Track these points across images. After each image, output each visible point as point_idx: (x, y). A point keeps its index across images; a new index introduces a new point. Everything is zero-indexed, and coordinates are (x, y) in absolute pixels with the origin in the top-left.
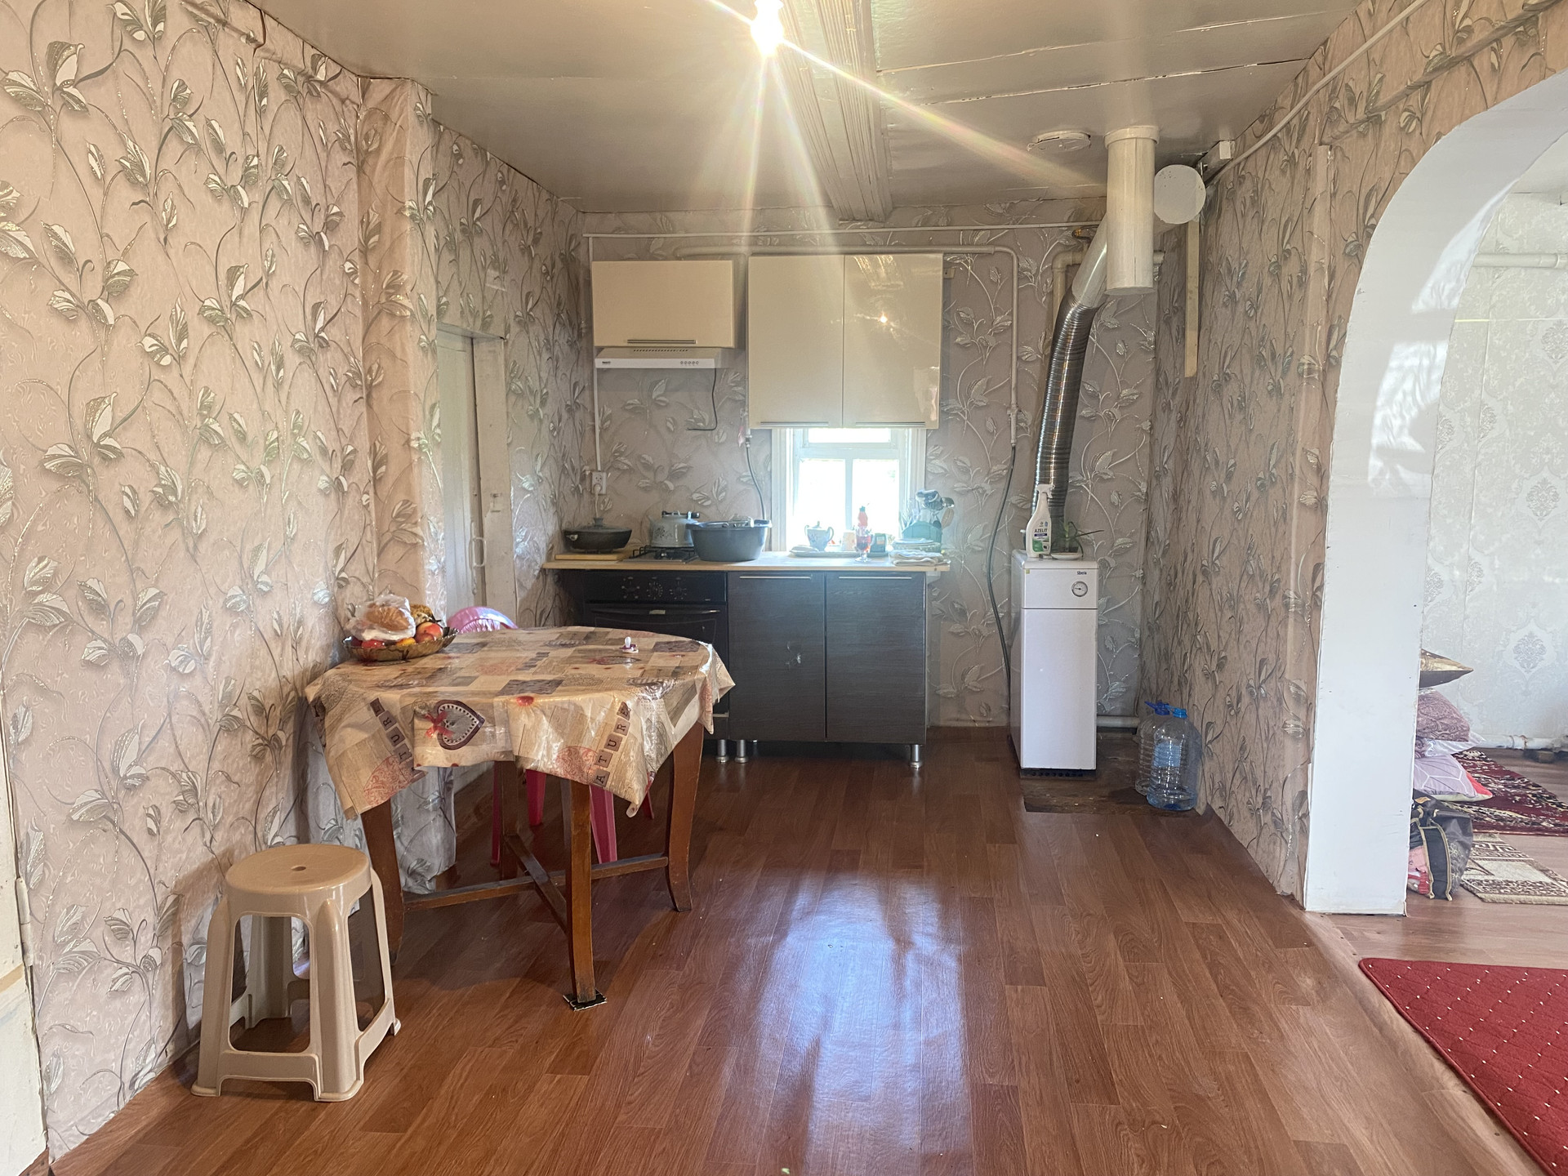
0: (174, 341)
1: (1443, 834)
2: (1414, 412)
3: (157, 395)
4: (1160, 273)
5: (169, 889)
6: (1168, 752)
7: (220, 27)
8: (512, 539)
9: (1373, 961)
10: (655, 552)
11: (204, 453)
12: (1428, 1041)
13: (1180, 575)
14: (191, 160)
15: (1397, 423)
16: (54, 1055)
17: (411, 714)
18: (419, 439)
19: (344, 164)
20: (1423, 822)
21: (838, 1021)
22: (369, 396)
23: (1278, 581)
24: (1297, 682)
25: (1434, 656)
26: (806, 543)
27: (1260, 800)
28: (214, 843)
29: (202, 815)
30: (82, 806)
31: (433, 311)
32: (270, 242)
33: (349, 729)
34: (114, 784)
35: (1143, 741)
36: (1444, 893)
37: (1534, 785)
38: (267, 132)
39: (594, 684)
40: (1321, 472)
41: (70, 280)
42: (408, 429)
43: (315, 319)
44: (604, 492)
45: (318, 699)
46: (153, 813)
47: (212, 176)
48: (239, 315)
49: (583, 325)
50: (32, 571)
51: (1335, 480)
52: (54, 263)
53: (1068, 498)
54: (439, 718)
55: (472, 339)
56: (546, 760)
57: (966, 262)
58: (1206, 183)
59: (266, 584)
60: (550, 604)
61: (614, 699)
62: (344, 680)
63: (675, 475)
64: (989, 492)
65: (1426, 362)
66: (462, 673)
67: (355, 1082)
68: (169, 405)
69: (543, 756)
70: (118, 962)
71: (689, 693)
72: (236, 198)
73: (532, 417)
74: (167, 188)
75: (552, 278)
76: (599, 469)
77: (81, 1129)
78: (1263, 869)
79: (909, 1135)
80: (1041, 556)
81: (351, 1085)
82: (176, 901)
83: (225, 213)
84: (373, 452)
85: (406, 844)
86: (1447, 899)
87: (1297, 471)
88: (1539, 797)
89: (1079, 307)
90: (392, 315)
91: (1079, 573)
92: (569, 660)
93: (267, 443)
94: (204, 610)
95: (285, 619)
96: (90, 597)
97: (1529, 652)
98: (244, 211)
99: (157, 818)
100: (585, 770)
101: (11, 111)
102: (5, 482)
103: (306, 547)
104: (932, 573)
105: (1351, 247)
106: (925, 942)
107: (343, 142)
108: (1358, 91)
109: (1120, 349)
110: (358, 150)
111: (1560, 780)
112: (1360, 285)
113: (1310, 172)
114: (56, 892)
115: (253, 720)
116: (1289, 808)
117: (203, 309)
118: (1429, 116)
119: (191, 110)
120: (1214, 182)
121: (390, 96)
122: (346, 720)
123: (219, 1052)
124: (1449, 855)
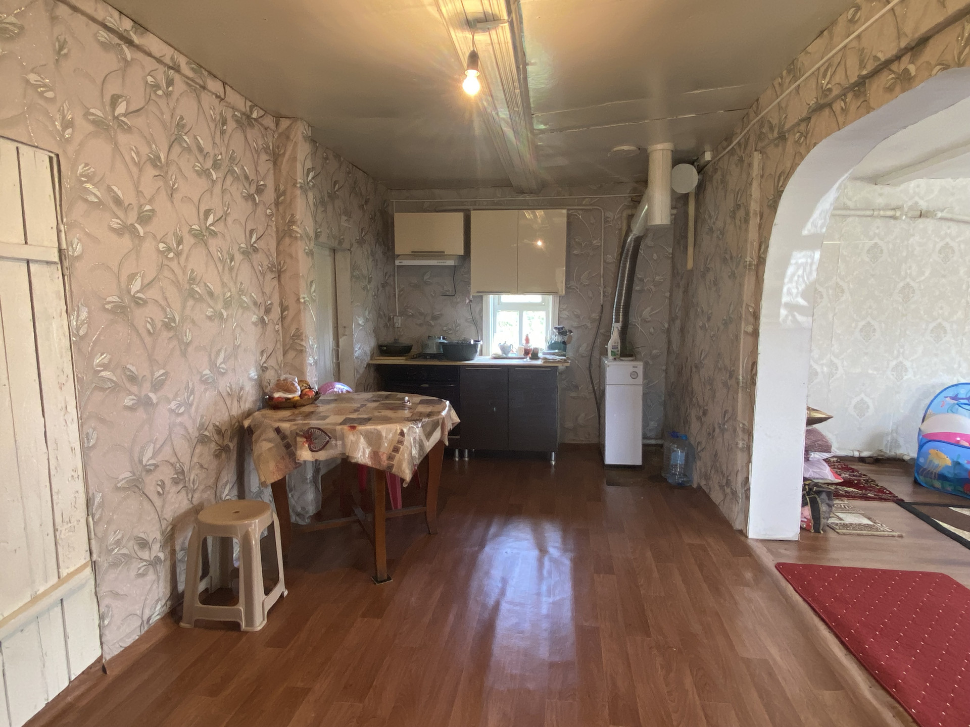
0: (175, 246)
1: (818, 499)
2: (803, 286)
3: (167, 273)
4: (675, 218)
5: (169, 523)
6: (679, 456)
7: (202, 90)
8: (353, 348)
9: (783, 564)
10: (423, 356)
11: (191, 303)
13: (684, 368)
14: (186, 156)
15: (794, 291)
16: (106, 606)
17: (295, 434)
18: (304, 298)
19: (267, 160)
20: (808, 494)
21: (510, 592)
22: (279, 276)
23: (734, 371)
24: (744, 422)
25: (814, 410)
26: (499, 352)
27: (725, 481)
28: (194, 499)
29: (187, 485)
30: (123, 479)
31: (312, 234)
32: (227, 197)
33: (264, 442)
34: (140, 468)
35: (665, 451)
36: (819, 530)
37: (864, 475)
38: (226, 142)
39: (387, 420)
40: (756, 316)
41: (120, 213)
42: (299, 292)
43: (251, 237)
44: (399, 326)
45: (249, 427)
46: (160, 484)
47: (197, 164)
48: (210, 234)
50: (99, 359)
51: (763, 320)
52: (112, 205)
53: (628, 330)
54: (309, 436)
55: (334, 250)
56: (362, 457)
57: (579, 214)
58: (699, 173)
59: (223, 369)
60: (372, 381)
61: (397, 427)
62: (263, 417)
63: (435, 318)
64: (590, 327)
65: (809, 261)
66: (322, 414)
67: (262, 622)
68: (171, 276)
69: (361, 455)
70: (141, 559)
71: (435, 425)
72: (209, 175)
73: (363, 289)
74: (173, 169)
75: (374, 221)
76: (398, 315)
77: (121, 644)
78: (727, 517)
79: (543, 652)
80: (615, 359)
81: (260, 623)
82: (172, 529)
83: (203, 183)
84: (281, 304)
85: (296, 499)
86: (820, 532)
87: (744, 315)
88: (867, 481)
89: (634, 235)
90: (291, 236)
91: (634, 367)
92: (376, 408)
93: (225, 298)
94: (190, 381)
95: (234, 386)
96: (128, 373)
97: (861, 408)
98: (214, 182)
99: (163, 485)
100: (382, 463)
101: (91, 128)
102: (84, 315)
103: (245, 350)
104: (561, 367)
105: (771, 202)
106: (554, 551)
107: (266, 149)
108: (774, 123)
109: (655, 256)
110: (274, 154)
111: (876, 473)
112: (775, 221)
113: (750, 165)
114: (108, 523)
115: (216, 437)
116: (742, 486)
117: (191, 231)
118: (810, 134)
119: (187, 130)
120: (702, 172)
121: (289, 127)
122: (262, 438)
123: (194, 607)
124: (821, 510)
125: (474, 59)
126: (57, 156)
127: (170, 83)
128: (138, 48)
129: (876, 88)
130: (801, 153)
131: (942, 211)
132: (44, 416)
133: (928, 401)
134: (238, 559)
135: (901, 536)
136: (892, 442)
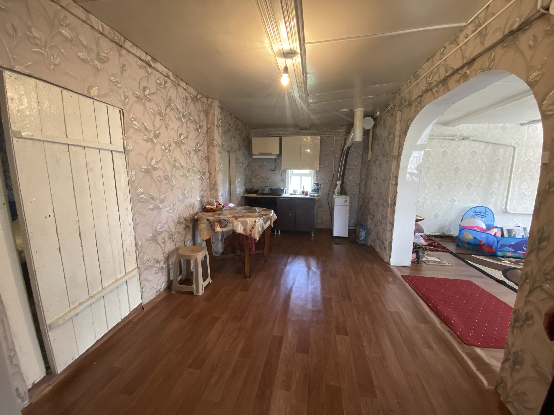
0: (168, 147)
1: (419, 251)
2: (416, 165)
3: (165, 158)
4: (364, 139)
5: (167, 254)
6: (363, 234)
7: (178, 86)
8: (236, 191)
9: (404, 275)
10: (263, 194)
11: (174, 170)
12: (415, 291)
13: (366, 199)
14: (172, 112)
15: (413, 167)
16: (144, 284)
17: (214, 221)
18: (218, 169)
19: (203, 115)
20: (415, 248)
21: (296, 283)
22: (208, 161)
23: (387, 199)
24: (390, 220)
25: (418, 216)
26: (293, 193)
27: (381, 243)
28: (176, 245)
29: (174, 240)
30: (149, 237)
31: (221, 145)
32: (188, 129)
33: (203, 224)
34: (156, 233)
35: (357, 232)
36: (419, 262)
37: (437, 242)
38: (188, 107)
39: (249, 217)
40: (397, 177)
41: (147, 133)
42: (216, 167)
43: (197, 145)
44: (254, 182)
45: (197, 218)
47: (176, 115)
48: (182, 143)
49: (251, 150)
50: (139, 190)
51: (399, 179)
52: (144, 130)
53: (344, 184)
54: (220, 222)
55: (229, 152)
56: (240, 231)
57: (325, 138)
58: (374, 121)
59: (187, 196)
60: (243, 203)
61: (253, 219)
62: (202, 215)
63: (268, 179)
64: (328, 183)
65: (419, 155)
66: (225, 214)
68: (167, 159)
70: (156, 267)
71: (268, 219)
72: (181, 120)
73: (240, 167)
74: (167, 117)
75: (245, 141)
76: (253, 178)
78: (382, 257)
79: (310, 306)
80: (338, 195)
81: (201, 292)
82: (168, 256)
83: (179, 123)
84: (209, 172)
85: (215, 247)
86: (419, 264)
87: (391, 177)
88: (438, 245)
89: (347, 146)
90: (212, 145)
91: (346, 198)
92: (245, 212)
93: (188, 168)
94: (174, 200)
95: (191, 203)
96: (151, 196)
97: (436, 216)
98: (183, 123)
99: (164, 240)
100: (248, 233)
101: (135, 99)
102: (134, 173)
103: (195, 189)
104: (317, 198)
105: (404, 131)
106: (314, 269)
107: (203, 111)
108: (406, 99)
109: (355, 155)
110: (206, 112)
111: (442, 241)
112: (406, 139)
113: (396, 116)
114: (144, 253)
115: (184, 222)
116: (388, 245)
117: (174, 141)
118: (422, 102)
119: (172, 102)
120: (376, 121)
121: (212, 102)
122: (202, 222)
123: (176, 285)
124: (420, 255)
125: (286, 69)
126: (123, 110)
127: (166, 83)
128: (153, 68)
129: (451, 82)
130: (418, 110)
131: (473, 137)
132: (119, 211)
133: (463, 214)
134: (193, 269)
135: (452, 266)
136: (448, 230)
